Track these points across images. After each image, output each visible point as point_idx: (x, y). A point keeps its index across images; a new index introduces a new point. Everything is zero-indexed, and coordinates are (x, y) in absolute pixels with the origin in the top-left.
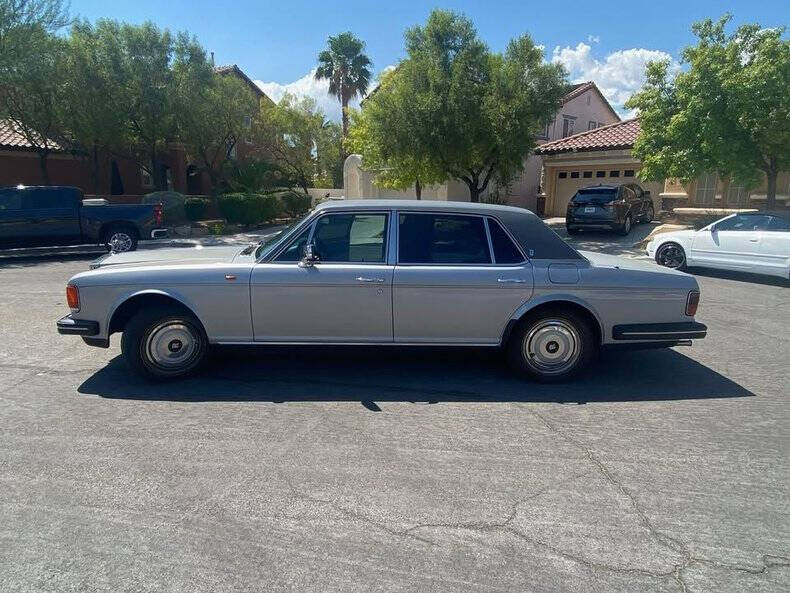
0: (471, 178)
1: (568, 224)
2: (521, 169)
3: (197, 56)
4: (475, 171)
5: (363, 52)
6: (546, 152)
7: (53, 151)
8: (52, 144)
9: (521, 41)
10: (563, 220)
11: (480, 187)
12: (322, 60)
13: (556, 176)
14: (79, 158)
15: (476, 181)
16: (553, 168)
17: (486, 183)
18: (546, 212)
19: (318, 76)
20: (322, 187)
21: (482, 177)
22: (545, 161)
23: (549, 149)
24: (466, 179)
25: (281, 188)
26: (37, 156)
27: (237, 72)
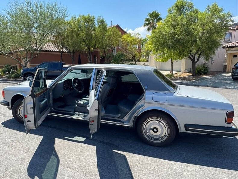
0: (192, 57)
1: (232, 76)
2: (215, 54)
3: (102, 22)
4: (193, 55)
5: (160, 16)
6: (227, 47)
7: (65, 52)
8: (64, 50)
9: (213, 6)
10: (231, 74)
11: (196, 60)
12: (146, 21)
13: (232, 56)
14: (69, 54)
15: (194, 58)
16: (231, 53)
17: (198, 59)
18: (227, 71)
19: (145, 26)
20: (143, 61)
21: (196, 57)
22: (227, 51)
23: (228, 46)
24: (190, 58)
25: (127, 62)
26: (60, 53)
27: (118, 27)
